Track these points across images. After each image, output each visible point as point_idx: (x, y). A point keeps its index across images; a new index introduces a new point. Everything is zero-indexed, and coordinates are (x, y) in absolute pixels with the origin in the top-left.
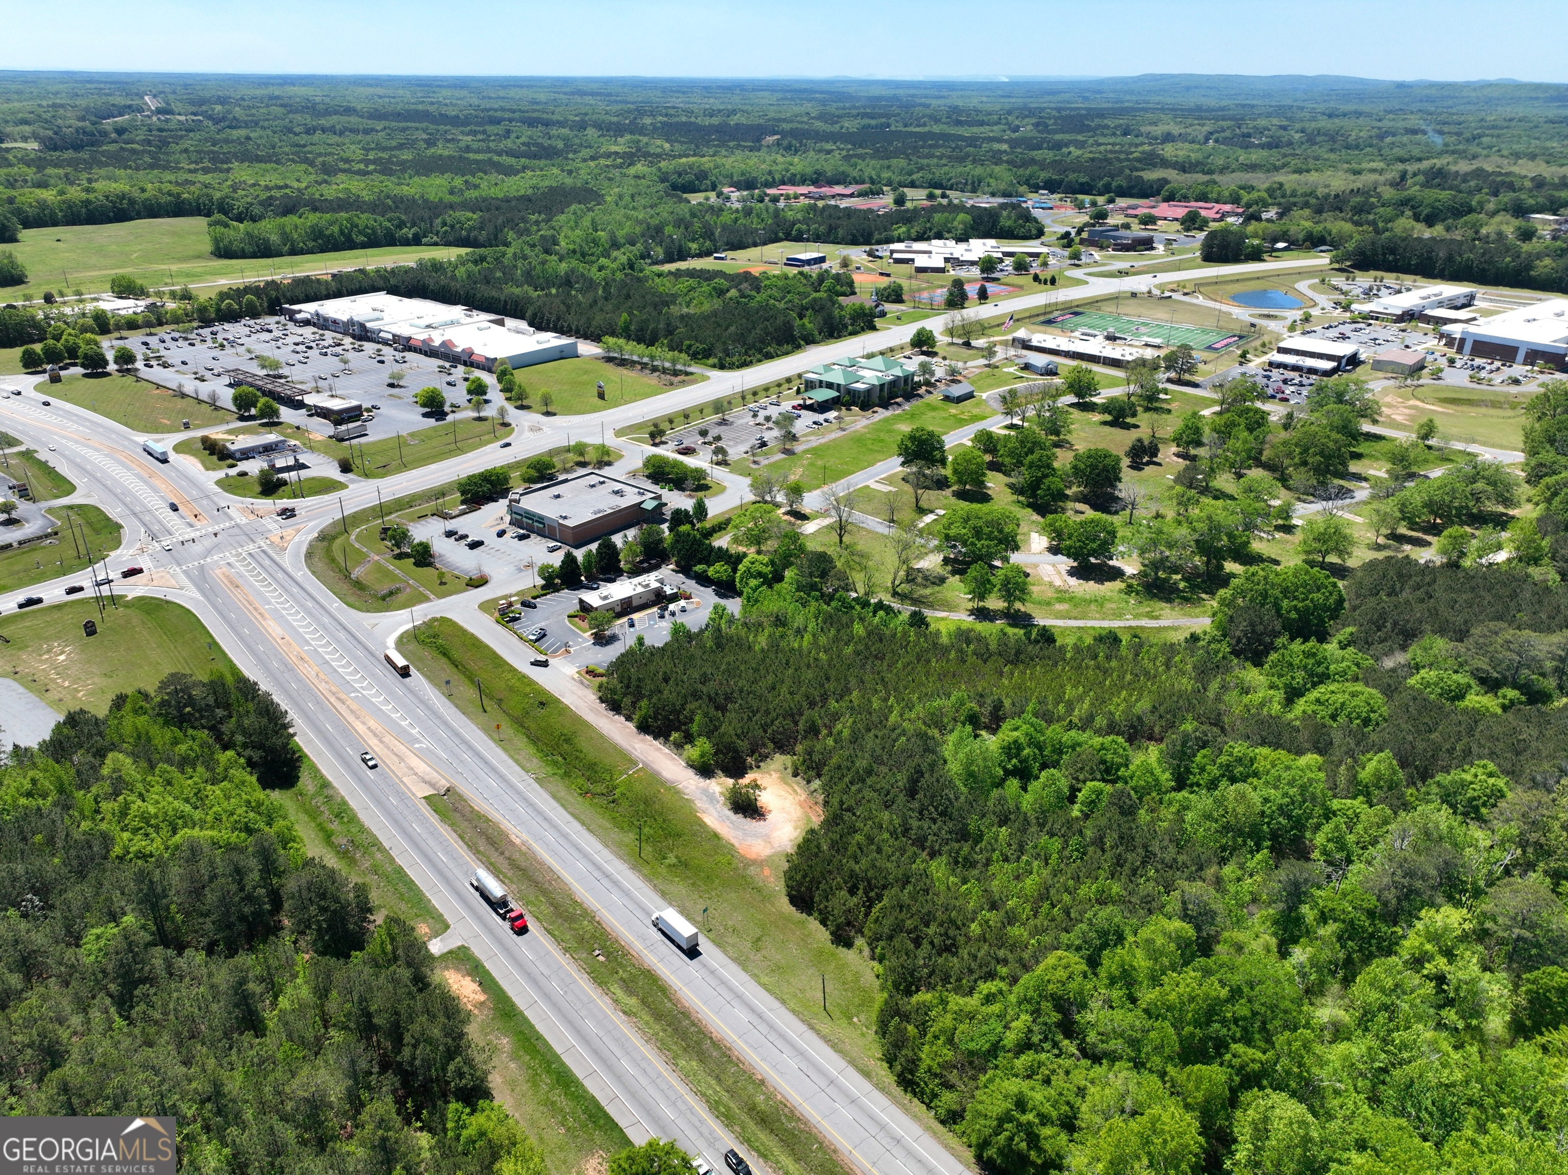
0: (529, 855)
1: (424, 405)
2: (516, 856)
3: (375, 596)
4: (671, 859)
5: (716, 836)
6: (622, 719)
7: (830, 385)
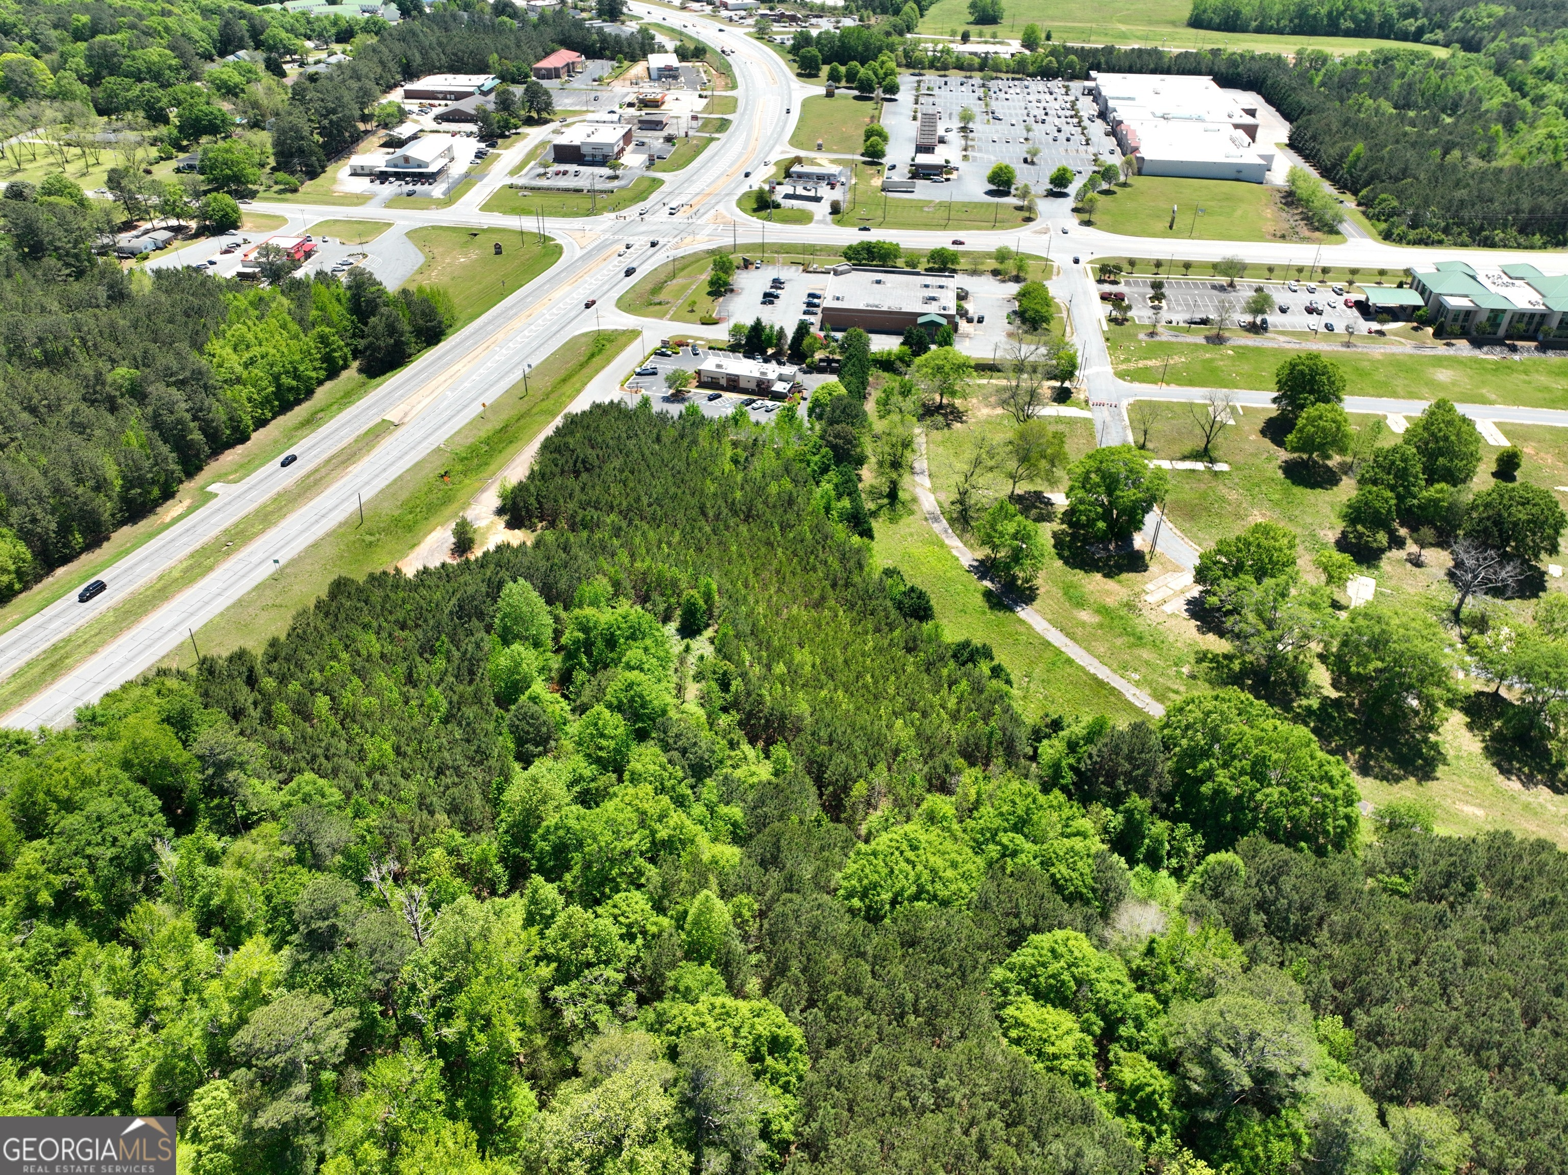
1: (991, 180)
2: (331, 475)
3: (648, 301)
4: (368, 538)
5: (414, 545)
7: (1423, 290)
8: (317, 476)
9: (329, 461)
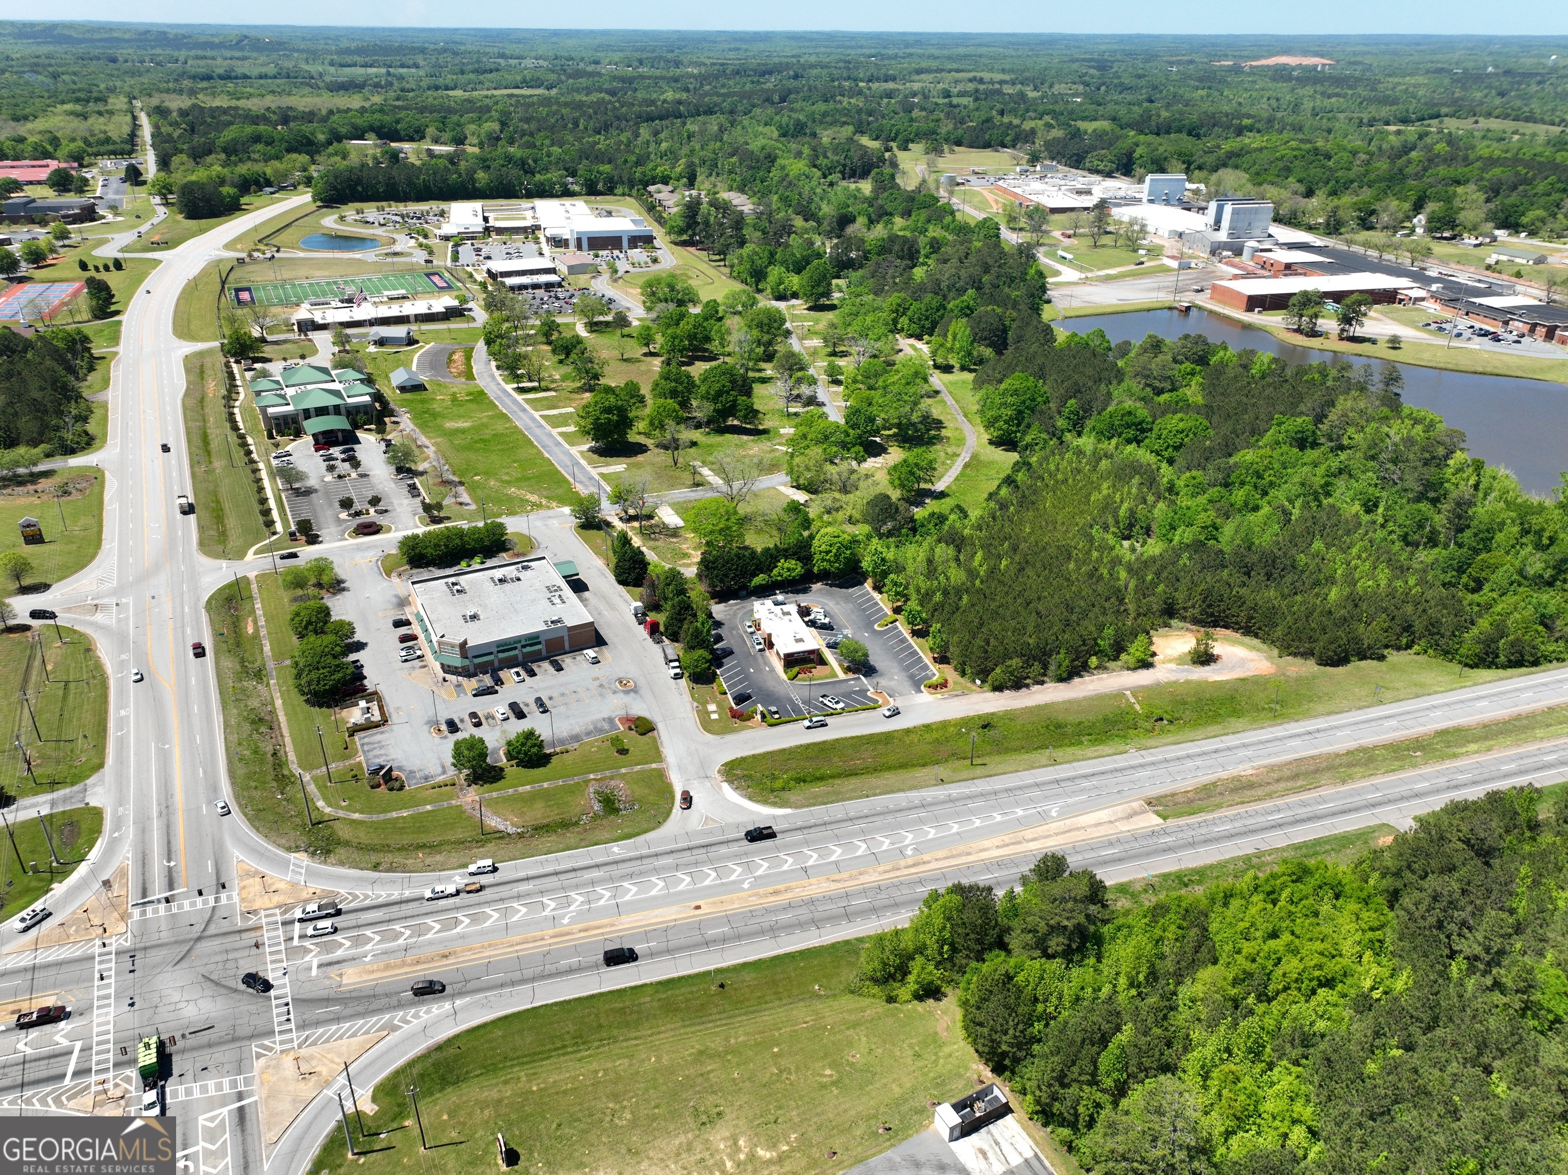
0: (1272, 768)
2: (1275, 776)
3: (596, 817)
6: (1037, 687)
7: (322, 411)
8: (1290, 784)
9: (1270, 796)
